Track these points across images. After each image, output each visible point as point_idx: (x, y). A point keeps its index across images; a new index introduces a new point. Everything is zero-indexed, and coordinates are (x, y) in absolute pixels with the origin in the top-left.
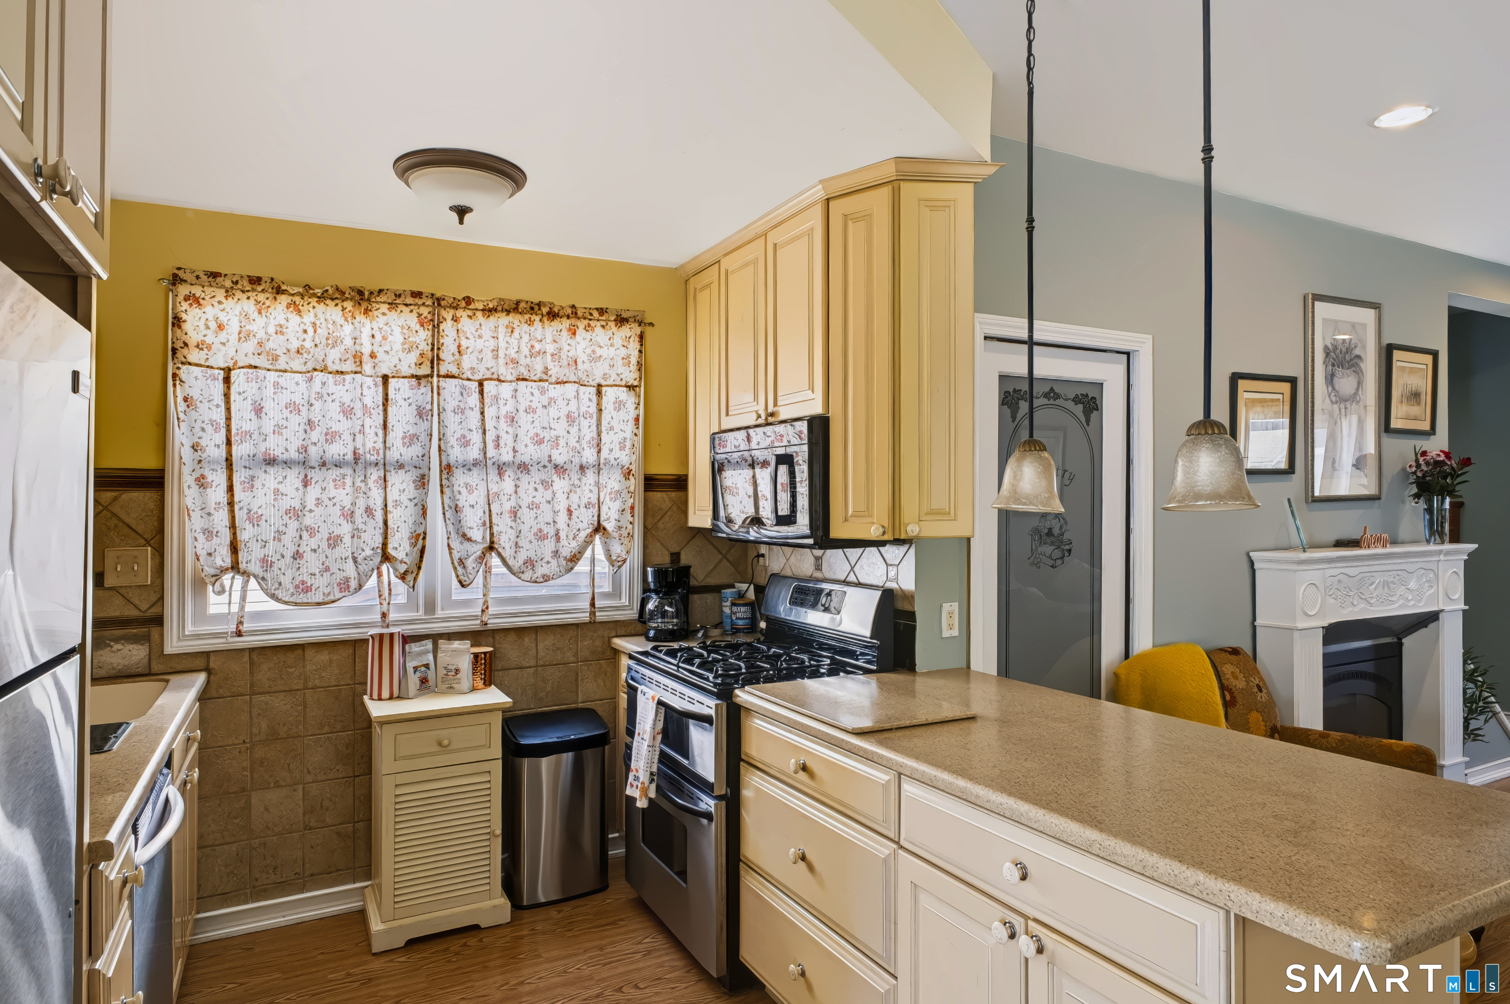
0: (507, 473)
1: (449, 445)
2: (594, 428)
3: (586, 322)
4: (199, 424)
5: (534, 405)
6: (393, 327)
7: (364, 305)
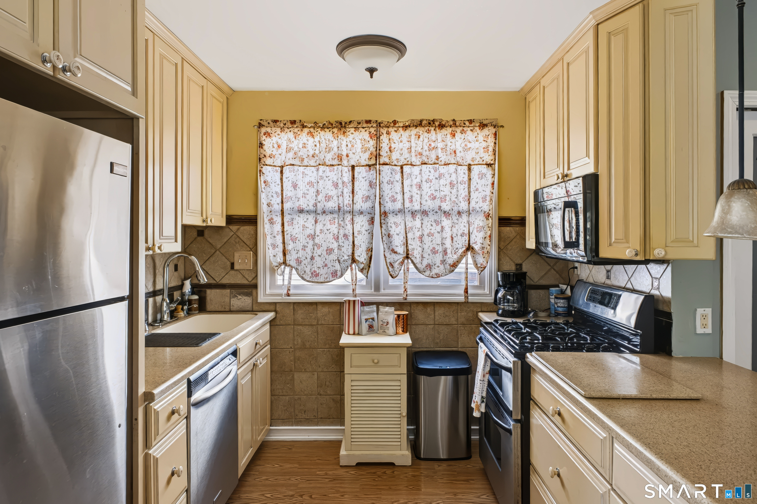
0: (417, 216)
1: (385, 201)
2: (466, 190)
3: (461, 128)
4: (271, 193)
5: (431, 178)
6: (357, 140)
7: (343, 129)
